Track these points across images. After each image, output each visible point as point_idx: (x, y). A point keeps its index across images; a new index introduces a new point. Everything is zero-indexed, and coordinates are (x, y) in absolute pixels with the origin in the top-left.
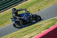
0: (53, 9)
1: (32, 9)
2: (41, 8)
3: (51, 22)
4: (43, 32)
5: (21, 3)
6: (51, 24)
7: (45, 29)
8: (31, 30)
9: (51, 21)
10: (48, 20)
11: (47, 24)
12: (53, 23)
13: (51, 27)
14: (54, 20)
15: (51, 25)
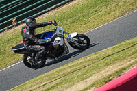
1: (125, 2)
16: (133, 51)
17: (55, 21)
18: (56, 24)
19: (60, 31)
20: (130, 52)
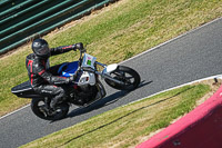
0: (181, 48)
1: (103, 49)
2: (134, 47)
3: (177, 101)
4: (146, 138)
5: (59, 27)
6: (174, 109)
7: (152, 129)
8: (98, 132)
9: (177, 98)
10: (165, 94)
11: (162, 107)
12: (182, 106)
13: (174, 121)
14: (186, 94)
15: (174, 113)
16: (117, 128)
17: (81, 44)
18: (82, 48)
19: (89, 62)
20: (112, 131)
